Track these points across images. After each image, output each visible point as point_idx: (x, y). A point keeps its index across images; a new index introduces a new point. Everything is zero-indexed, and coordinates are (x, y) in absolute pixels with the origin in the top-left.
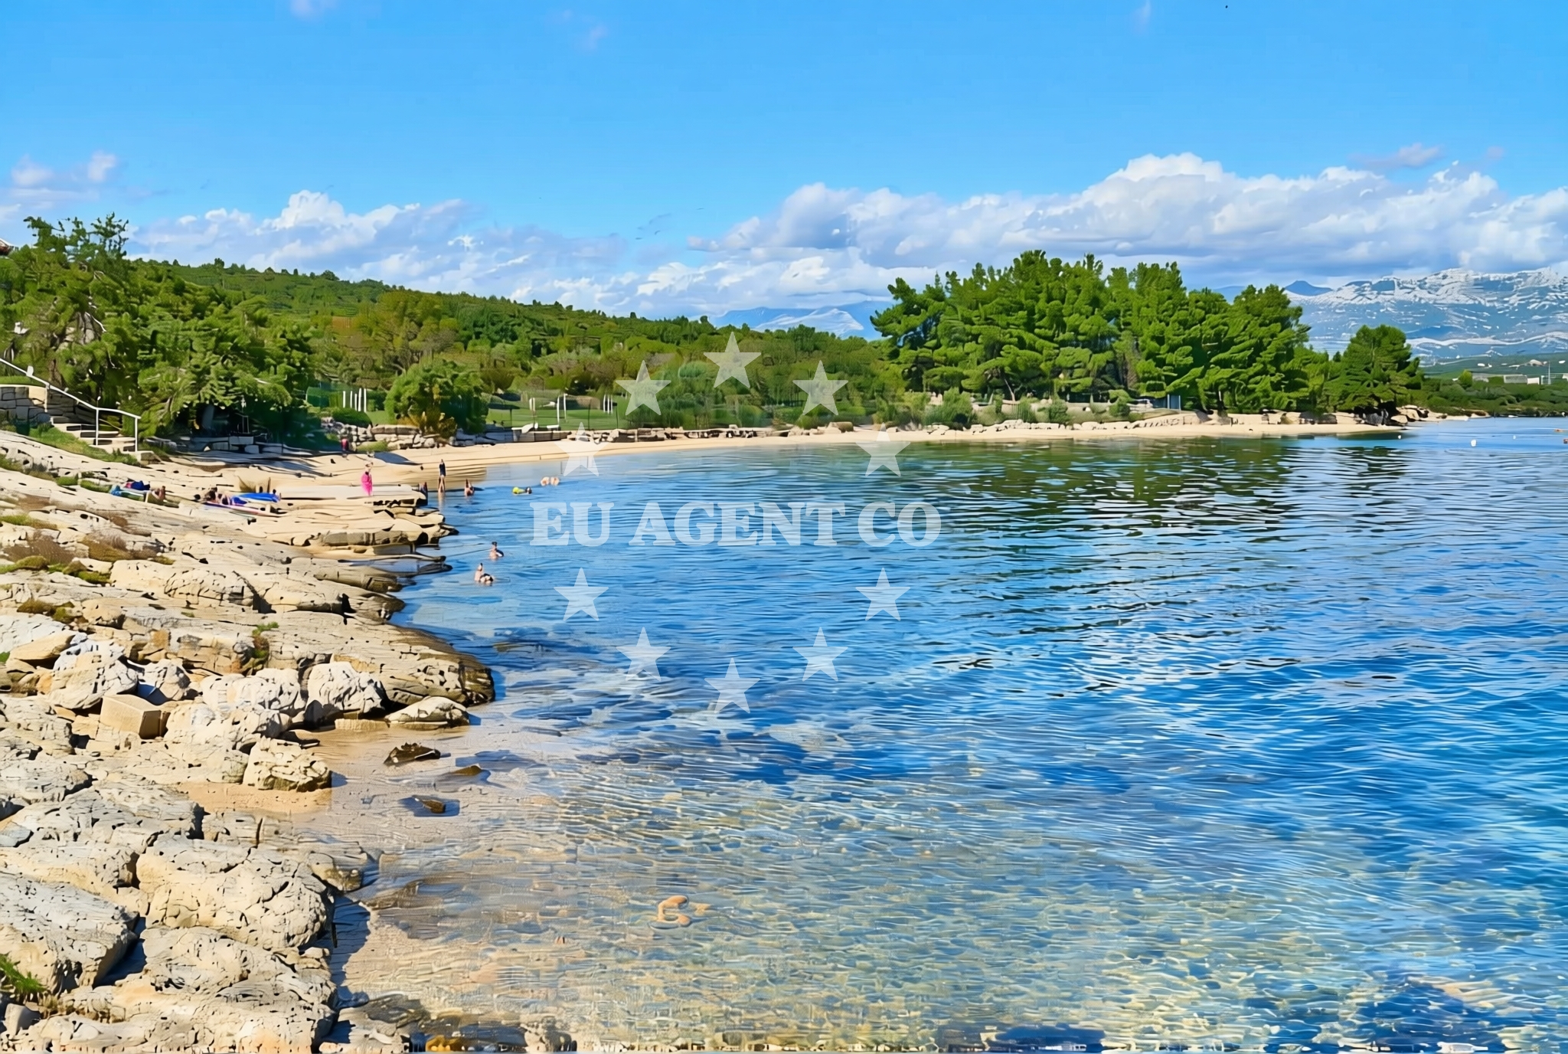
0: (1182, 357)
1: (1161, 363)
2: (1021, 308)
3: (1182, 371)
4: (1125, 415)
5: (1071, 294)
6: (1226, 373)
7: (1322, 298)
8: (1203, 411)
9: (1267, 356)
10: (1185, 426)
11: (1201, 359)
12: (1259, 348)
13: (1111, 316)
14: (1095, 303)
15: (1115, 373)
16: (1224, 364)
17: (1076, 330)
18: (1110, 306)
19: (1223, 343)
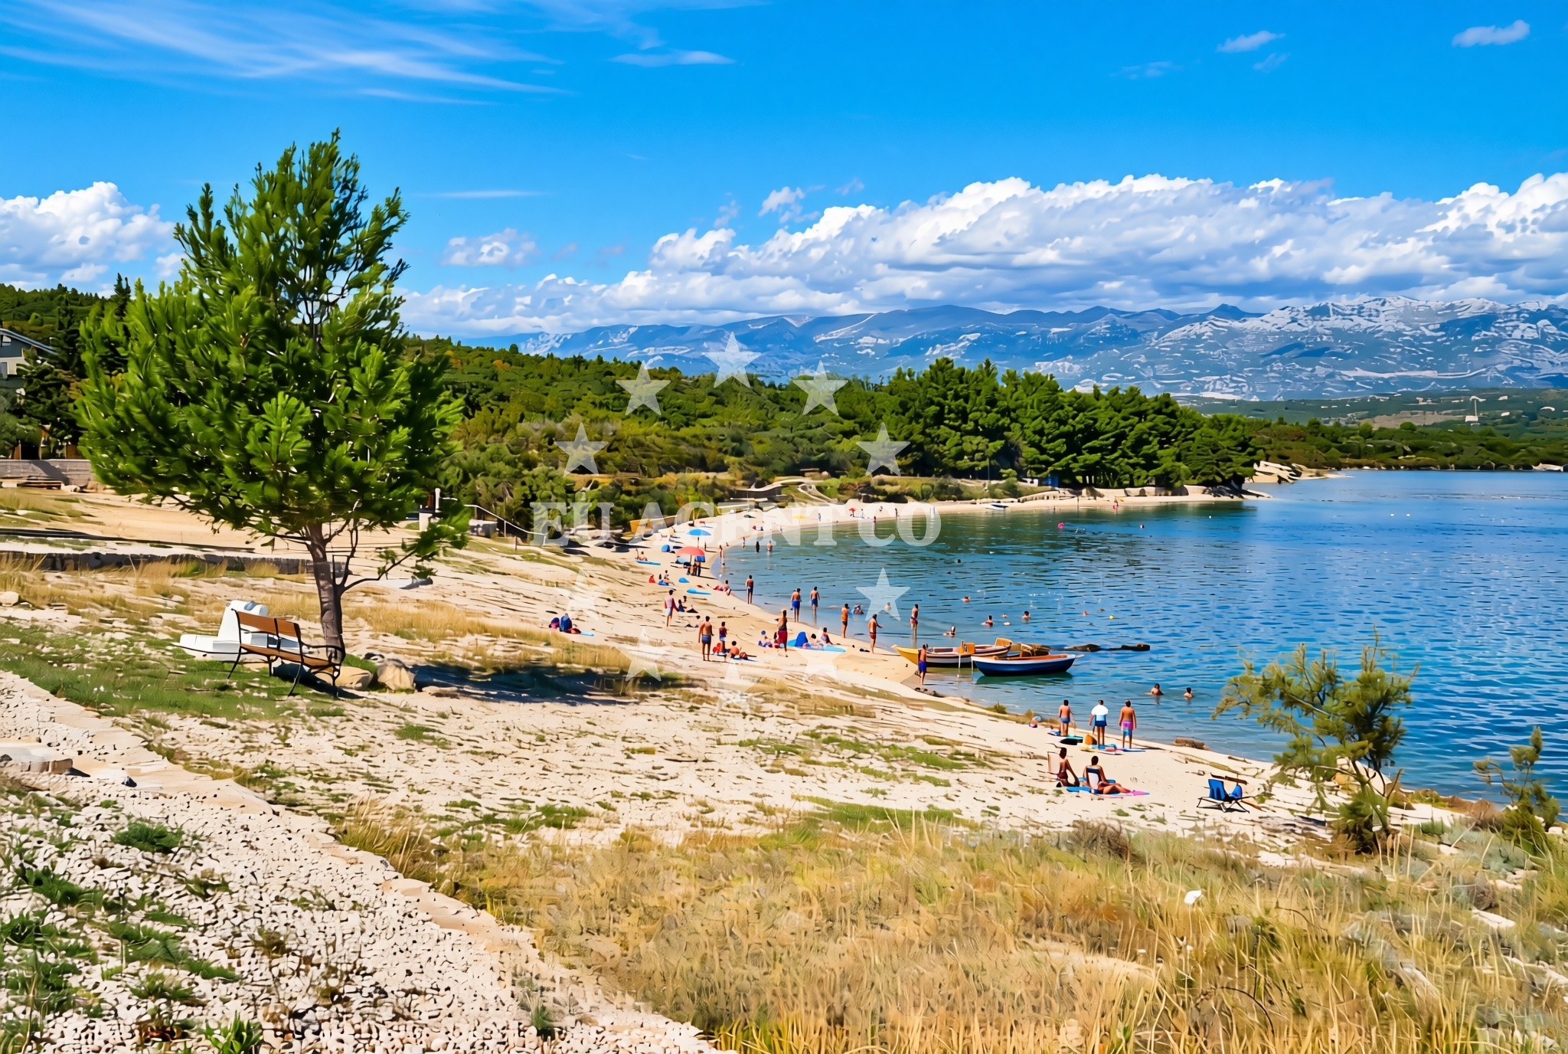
0: (1060, 445)
1: (1043, 451)
2: (931, 403)
3: (1058, 456)
4: (1014, 493)
5: (973, 396)
6: (1096, 457)
7: (1252, 324)
8: (1076, 488)
9: (1127, 443)
10: (1060, 501)
11: (1074, 447)
12: (1121, 437)
13: (1005, 412)
14: (992, 402)
15: (1008, 455)
16: (1092, 450)
17: (976, 422)
18: (1002, 404)
19: (1094, 434)
